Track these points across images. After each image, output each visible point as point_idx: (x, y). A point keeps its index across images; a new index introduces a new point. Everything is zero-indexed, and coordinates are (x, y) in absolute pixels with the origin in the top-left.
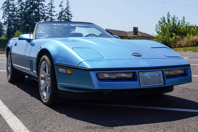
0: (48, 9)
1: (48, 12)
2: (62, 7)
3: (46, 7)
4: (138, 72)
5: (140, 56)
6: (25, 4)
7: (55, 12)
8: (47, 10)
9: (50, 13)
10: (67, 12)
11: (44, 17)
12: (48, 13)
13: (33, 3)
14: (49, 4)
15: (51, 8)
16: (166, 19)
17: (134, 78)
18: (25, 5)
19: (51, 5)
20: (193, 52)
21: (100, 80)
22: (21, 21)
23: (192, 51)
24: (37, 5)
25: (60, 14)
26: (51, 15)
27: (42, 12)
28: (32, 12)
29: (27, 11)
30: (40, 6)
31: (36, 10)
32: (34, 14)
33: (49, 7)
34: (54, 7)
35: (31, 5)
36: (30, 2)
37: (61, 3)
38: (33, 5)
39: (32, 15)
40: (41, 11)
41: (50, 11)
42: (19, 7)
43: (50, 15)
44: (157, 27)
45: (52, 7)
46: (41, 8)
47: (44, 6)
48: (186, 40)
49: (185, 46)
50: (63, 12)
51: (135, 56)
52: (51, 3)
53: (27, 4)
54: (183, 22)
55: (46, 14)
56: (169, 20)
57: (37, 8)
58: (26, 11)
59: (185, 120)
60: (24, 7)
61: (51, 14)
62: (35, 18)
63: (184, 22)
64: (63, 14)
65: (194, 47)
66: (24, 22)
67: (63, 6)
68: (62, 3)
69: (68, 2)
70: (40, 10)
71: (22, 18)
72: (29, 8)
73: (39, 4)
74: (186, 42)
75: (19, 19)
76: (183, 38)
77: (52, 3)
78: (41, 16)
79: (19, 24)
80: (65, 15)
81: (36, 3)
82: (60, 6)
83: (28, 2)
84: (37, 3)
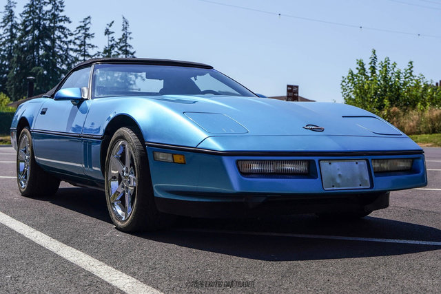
0: (76, 39)
1: (77, 47)
2: (111, 36)
3: (72, 34)
4: (319, 161)
5: (321, 130)
6: (21, 27)
7: (93, 46)
8: (75, 43)
9: (80, 51)
10: (124, 48)
11: (66, 60)
12: (76, 51)
13: (40, 24)
14: (80, 27)
15: (85, 38)
16: (367, 67)
17: (312, 173)
18: (20, 30)
19: (83, 31)
20: (431, 146)
21: (243, 174)
22: (10, 68)
23: (430, 144)
24: (50, 31)
25: (106, 51)
26: (84, 55)
27: (61, 48)
28: (37, 48)
29: (25, 43)
30: (57, 33)
31: (48, 43)
32: (41, 52)
33: (80, 35)
34: (92, 36)
35: (34, 30)
36: (34, 23)
37: (108, 27)
38: (39, 30)
39: (38, 53)
40: (60, 46)
41: (80, 46)
42: (4, 35)
43: (82, 55)
44: (344, 84)
45: (87, 36)
46: (59, 38)
47: (67, 32)
48: (415, 116)
49: (413, 131)
50: (112, 47)
51: (311, 129)
52: (85, 25)
53: (26, 27)
54: (408, 75)
55: (71, 53)
56: (373, 69)
57: (49, 38)
58: (22, 44)
59: (414, 255)
60: (19, 34)
61: (85, 51)
62: (43, 63)
63: (411, 73)
64: (113, 52)
65: (433, 135)
66: (17, 71)
67: (113, 33)
68: (110, 26)
69: (127, 23)
70: (58, 42)
71: (12, 60)
72: (30, 37)
73: (55, 28)
74: (415, 122)
75: (4, 63)
76: (408, 113)
77: (87, 26)
78: (60, 56)
79: (5, 75)
80: (119, 54)
81: (47, 25)
82: (107, 32)
83: (27, 23)
84: (50, 26)
